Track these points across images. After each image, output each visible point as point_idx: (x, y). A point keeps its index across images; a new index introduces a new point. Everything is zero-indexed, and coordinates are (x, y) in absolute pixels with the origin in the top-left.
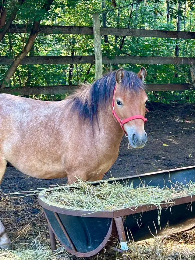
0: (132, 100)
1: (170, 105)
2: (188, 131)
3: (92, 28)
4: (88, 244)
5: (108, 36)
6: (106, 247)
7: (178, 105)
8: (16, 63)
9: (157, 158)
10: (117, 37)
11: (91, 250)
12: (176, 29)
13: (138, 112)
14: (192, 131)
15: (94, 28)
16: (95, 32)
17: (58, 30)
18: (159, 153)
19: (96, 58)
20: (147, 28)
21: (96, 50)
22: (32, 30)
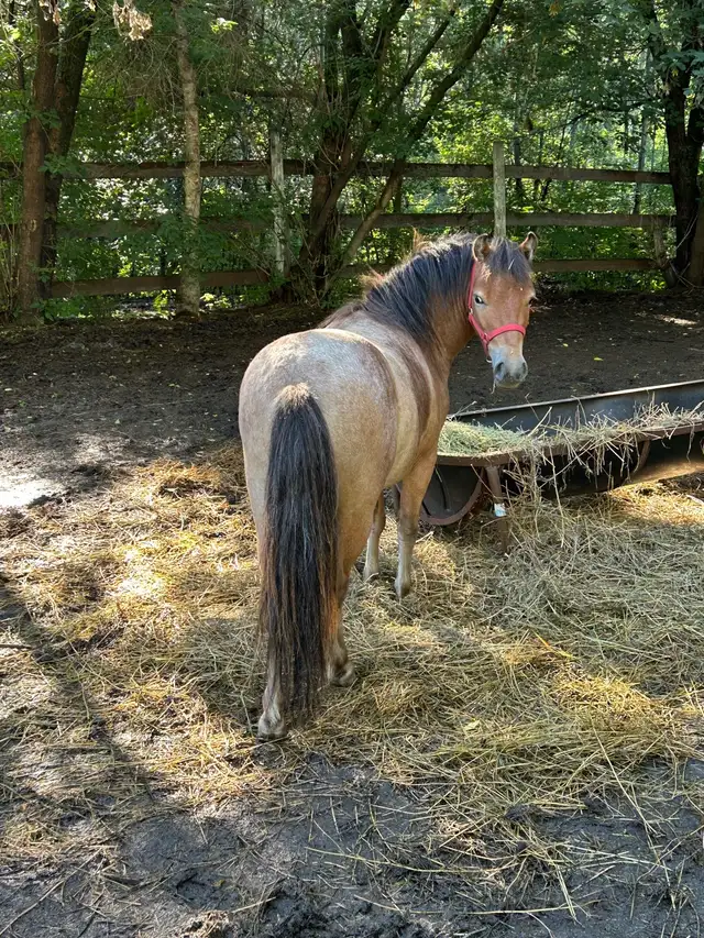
0: (503, 297)
1: (617, 294)
2: (640, 338)
3: (490, 167)
4: (445, 506)
5: (523, 180)
6: (472, 511)
7: (631, 294)
8: (366, 225)
9: (582, 379)
10: (537, 183)
11: (450, 514)
12: (636, 167)
13: (513, 319)
14: (647, 337)
15: (495, 168)
16: (496, 174)
17: (434, 171)
18: (585, 372)
19: (496, 216)
20: (590, 166)
21: (497, 204)
22: (392, 171)
